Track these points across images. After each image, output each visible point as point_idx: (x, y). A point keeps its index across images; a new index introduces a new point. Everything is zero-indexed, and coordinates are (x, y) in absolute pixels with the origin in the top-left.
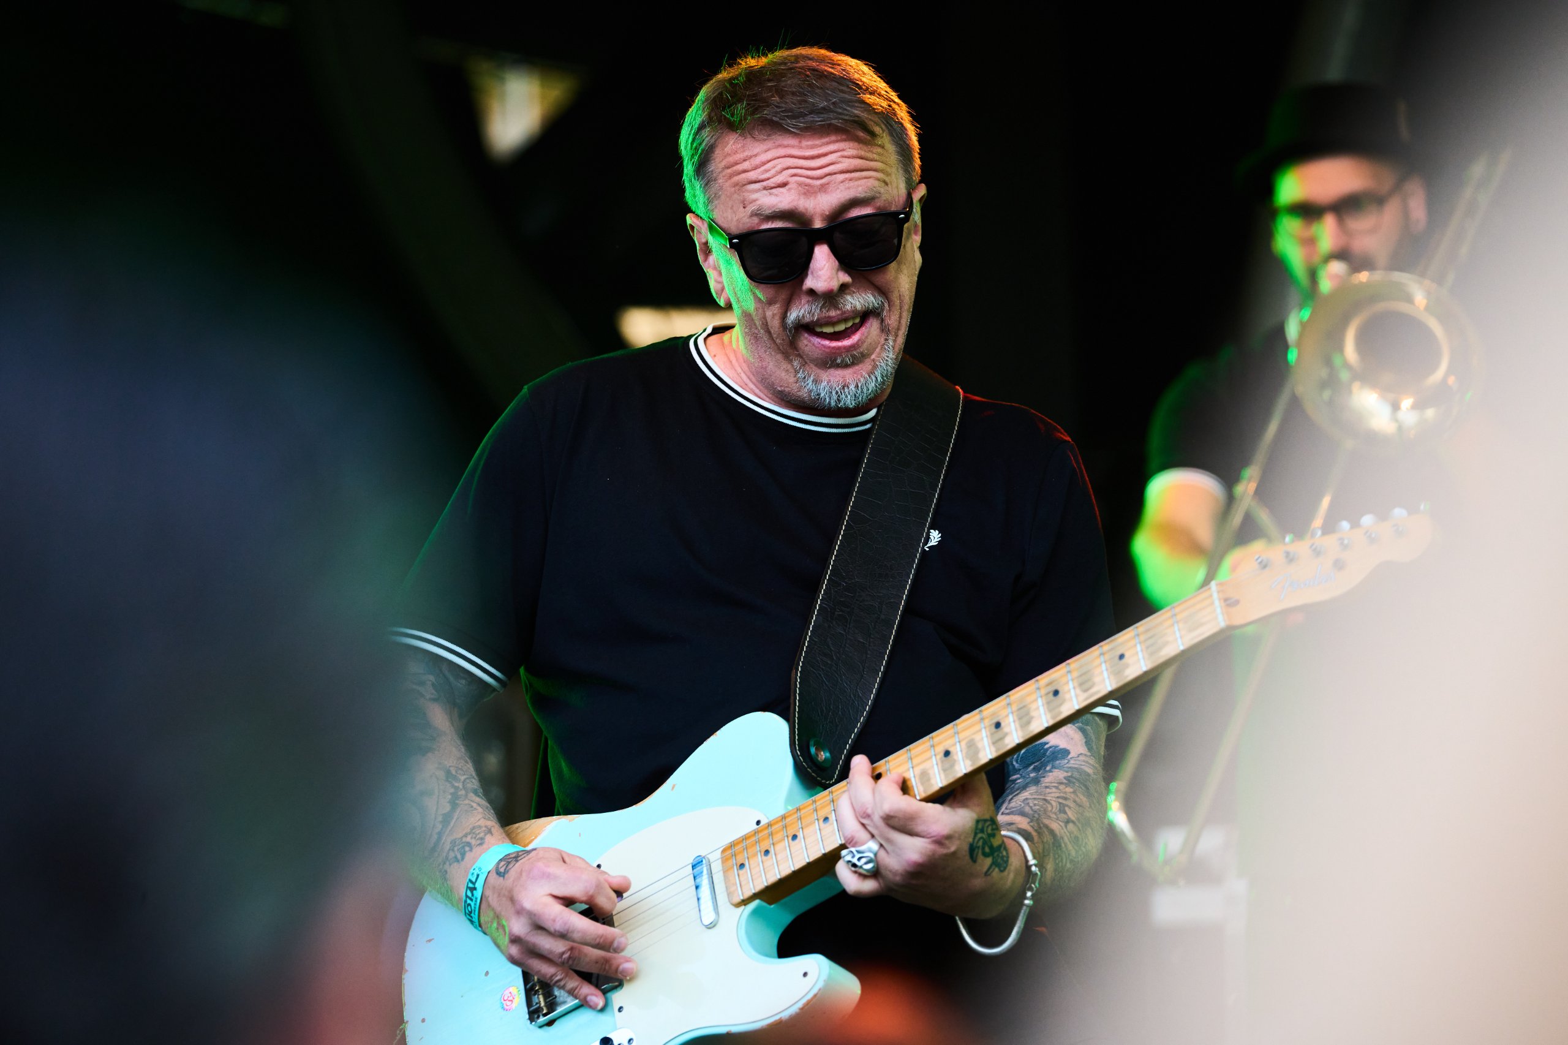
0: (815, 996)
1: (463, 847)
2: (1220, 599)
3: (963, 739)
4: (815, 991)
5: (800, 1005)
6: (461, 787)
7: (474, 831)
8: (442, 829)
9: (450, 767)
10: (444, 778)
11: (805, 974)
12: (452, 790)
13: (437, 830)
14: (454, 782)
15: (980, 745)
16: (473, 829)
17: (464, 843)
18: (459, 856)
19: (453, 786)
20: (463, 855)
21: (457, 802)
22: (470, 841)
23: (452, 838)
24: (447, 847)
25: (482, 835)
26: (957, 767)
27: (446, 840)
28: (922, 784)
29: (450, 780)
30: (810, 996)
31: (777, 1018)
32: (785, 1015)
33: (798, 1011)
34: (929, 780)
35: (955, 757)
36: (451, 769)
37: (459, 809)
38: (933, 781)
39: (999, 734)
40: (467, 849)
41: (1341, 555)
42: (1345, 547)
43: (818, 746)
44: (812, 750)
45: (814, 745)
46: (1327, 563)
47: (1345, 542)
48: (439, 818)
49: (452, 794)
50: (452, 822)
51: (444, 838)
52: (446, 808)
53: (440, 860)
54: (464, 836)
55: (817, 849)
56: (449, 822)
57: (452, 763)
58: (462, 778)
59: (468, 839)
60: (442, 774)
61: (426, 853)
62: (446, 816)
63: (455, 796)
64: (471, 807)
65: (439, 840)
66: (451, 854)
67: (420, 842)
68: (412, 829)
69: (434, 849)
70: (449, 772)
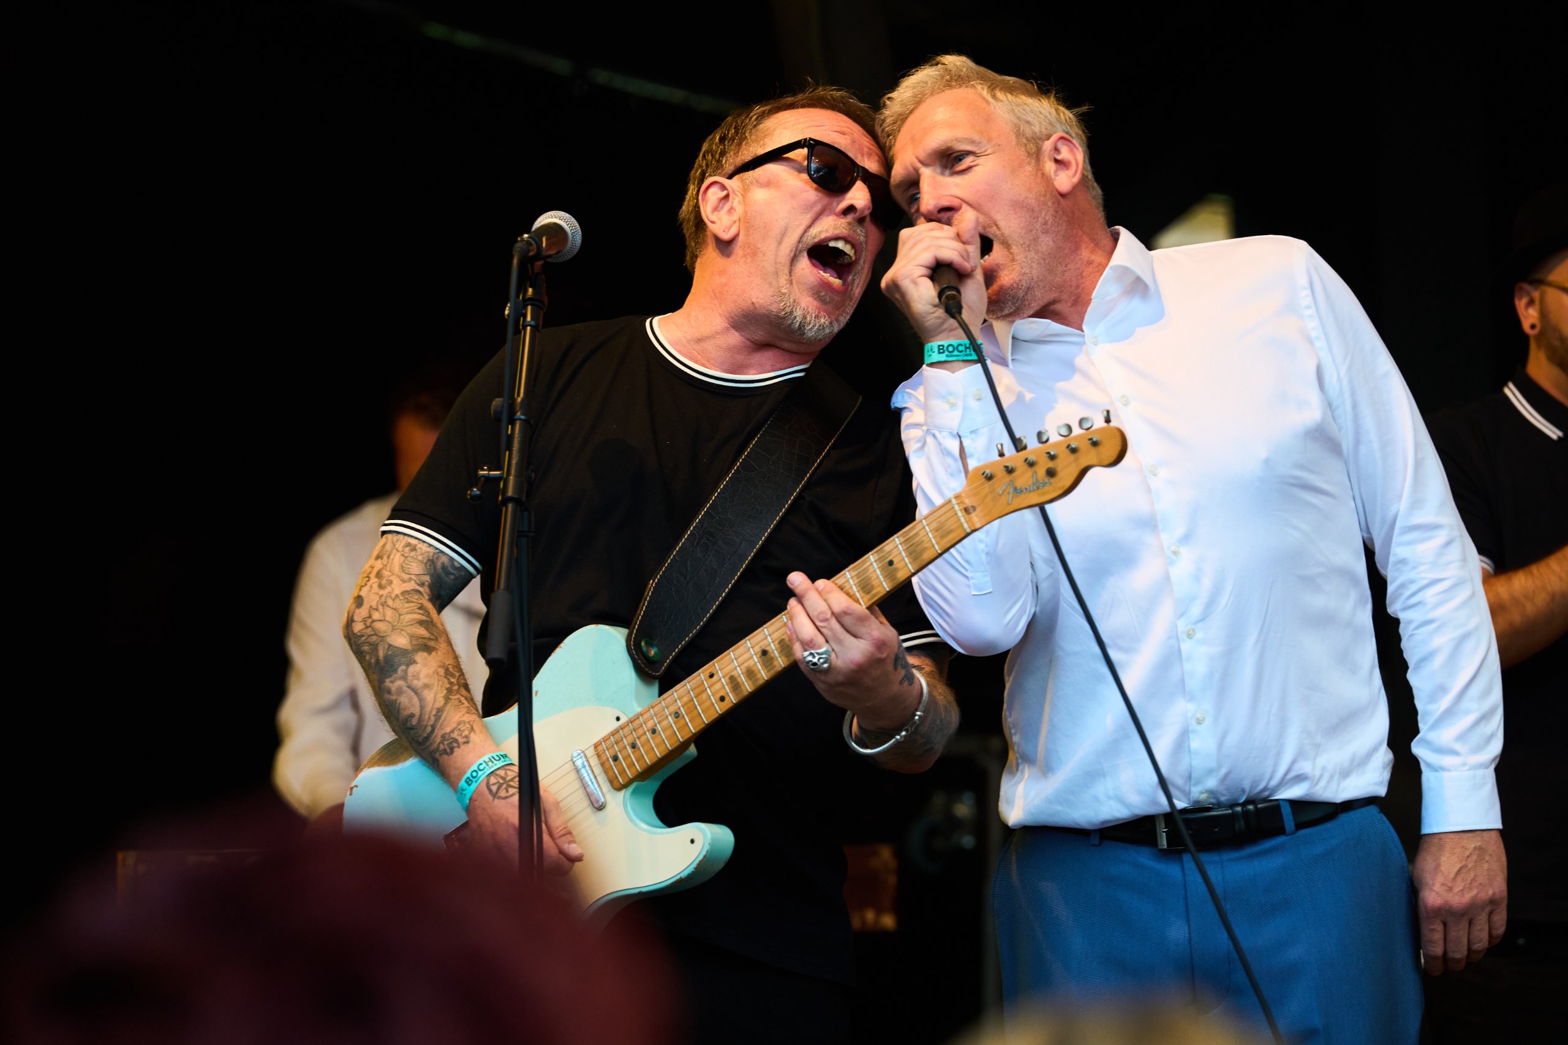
0: (705, 856)
1: (451, 743)
2: (961, 510)
3: (776, 640)
4: (704, 853)
5: (694, 865)
6: (456, 683)
7: (459, 727)
8: (435, 722)
9: (449, 664)
10: (443, 675)
11: (692, 841)
12: (448, 686)
13: (431, 722)
14: (450, 678)
16: (459, 725)
17: (452, 738)
18: (448, 750)
19: (449, 682)
20: (452, 749)
21: (451, 697)
22: (457, 737)
23: (443, 732)
24: (439, 740)
25: (467, 732)
27: (437, 734)
29: (448, 676)
30: (700, 858)
31: (678, 877)
32: (684, 874)
33: (693, 870)
34: (755, 676)
36: (450, 666)
37: (450, 704)
38: (759, 676)
40: (455, 745)
41: (1051, 464)
42: (1052, 457)
43: (649, 644)
44: (644, 649)
45: (646, 644)
46: (1041, 471)
47: (1052, 453)
48: (434, 712)
49: (447, 689)
50: (443, 718)
51: (436, 731)
52: (440, 702)
53: (432, 748)
54: (452, 731)
55: (675, 739)
56: (440, 716)
57: (449, 661)
58: (457, 674)
59: (455, 735)
60: (442, 671)
61: (420, 740)
62: (440, 711)
63: (450, 691)
64: (460, 701)
65: (433, 731)
66: (442, 747)
67: (416, 729)
68: (412, 716)
69: (427, 738)
70: (447, 670)
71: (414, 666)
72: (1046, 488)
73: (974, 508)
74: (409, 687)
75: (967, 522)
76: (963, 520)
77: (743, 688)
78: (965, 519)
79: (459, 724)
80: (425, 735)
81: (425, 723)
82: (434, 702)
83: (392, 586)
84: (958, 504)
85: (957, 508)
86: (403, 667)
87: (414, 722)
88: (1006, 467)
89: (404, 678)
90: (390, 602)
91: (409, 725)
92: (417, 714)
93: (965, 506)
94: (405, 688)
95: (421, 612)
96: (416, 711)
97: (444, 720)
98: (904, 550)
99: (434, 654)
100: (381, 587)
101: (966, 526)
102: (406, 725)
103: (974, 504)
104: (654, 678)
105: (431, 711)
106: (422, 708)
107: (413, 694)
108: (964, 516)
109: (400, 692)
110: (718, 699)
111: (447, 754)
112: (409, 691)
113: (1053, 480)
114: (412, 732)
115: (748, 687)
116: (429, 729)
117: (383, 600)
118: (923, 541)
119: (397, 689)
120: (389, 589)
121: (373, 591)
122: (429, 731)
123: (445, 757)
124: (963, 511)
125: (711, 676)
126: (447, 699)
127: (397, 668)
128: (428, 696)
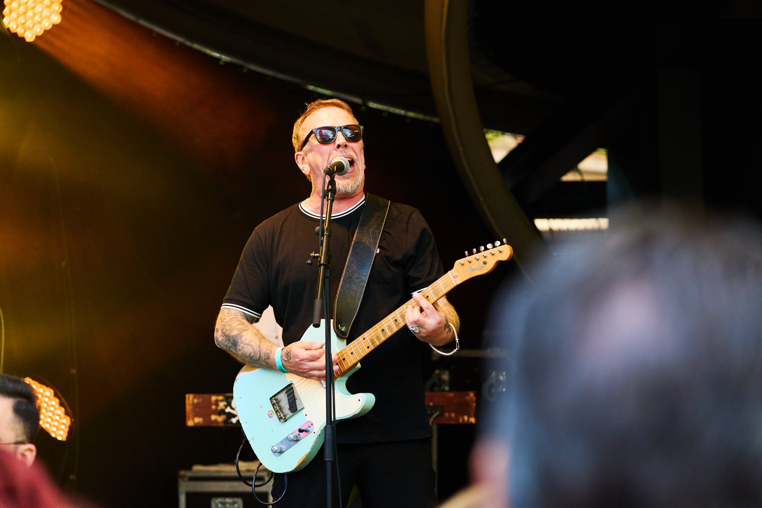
2: (452, 277)
4: (363, 405)
5: (360, 409)
6: (260, 337)
8: (259, 350)
11: (359, 400)
12: (258, 338)
15: (392, 327)
19: (258, 337)
20: (269, 357)
23: (264, 352)
24: (263, 355)
25: (270, 349)
26: (387, 334)
28: (378, 340)
29: (257, 335)
31: (354, 414)
32: (357, 413)
33: (360, 411)
34: (380, 339)
35: (386, 331)
37: (262, 343)
39: (397, 323)
41: (485, 260)
42: (485, 257)
43: (342, 326)
44: (340, 328)
45: (340, 326)
46: (481, 262)
47: (485, 256)
48: (258, 347)
49: (259, 339)
50: (261, 347)
51: (261, 353)
52: (258, 343)
53: (263, 359)
54: (266, 350)
55: (352, 362)
56: (260, 347)
57: (255, 331)
58: (260, 334)
59: (267, 351)
60: (254, 335)
61: (258, 359)
62: (259, 346)
63: (260, 339)
64: (265, 341)
65: (260, 353)
66: (266, 358)
67: (254, 356)
68: (251, 353)
69: (260, 357)
70: (255, 334)
71: (243, 337)
72: (484, 269)
73: (457, 276)
74: (245, 344)
75: (454, 282)
76: (453, 281)
77: (376, 343)
78: (454, 280)
79: (267, 347)
80: (258, 356)
81: (256, 352)
82: (256, 344)
83: (226, 319)
84: (451, 275)
85: (451, 276)
86: (240, 340)
87: (253, 354)
88: (469, 261)
89: (242, 343)
90: (226, 324)
91: (251, 356)
92: (252, 351)
93: (454, 276)
94: (244, 346)
95: (238, 321)
96: (251, 350)
97: (262, 347)
98: (432, 292)
99: (248, 331)
100: (222, 322)
101: (454, 283)
102: (251, 357)
103: (457, 275)
104: (345, 338)
105: (256, 347)
106: (253, 348)
107: (247, 346)
108: (453, 279)
109: (243, 348)
110: (367, 347)
111: (268, 359)
112: (246, 346)
113: (485, 266)
114: (253, 358)
115: (378, 343)
116: (259, 353)
117: (224, 325)
118: (439, 289)
119: (242, 347)
120: (225, 321)
121: (220, 324)
122: (259, 354)
123: (268, 360)
124: (453, 277)
125: (364, 339)
126: (260, 342)
127: (238, 341)
128: (253, 343)
